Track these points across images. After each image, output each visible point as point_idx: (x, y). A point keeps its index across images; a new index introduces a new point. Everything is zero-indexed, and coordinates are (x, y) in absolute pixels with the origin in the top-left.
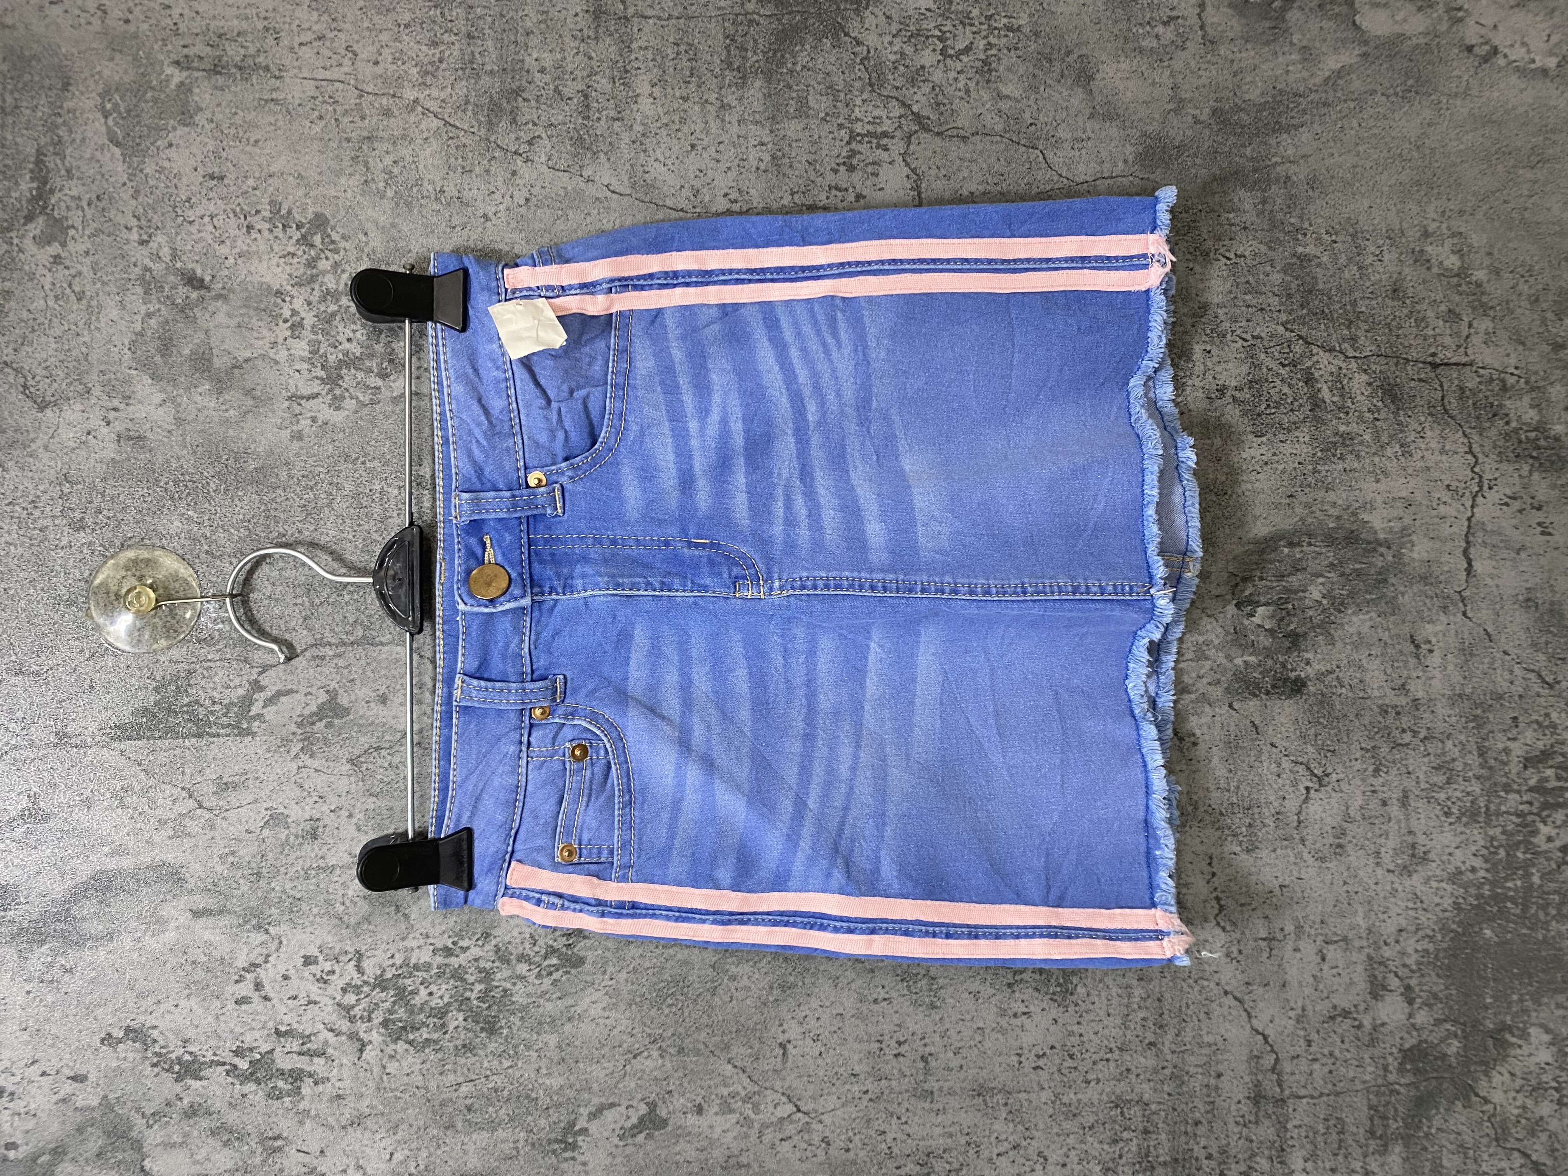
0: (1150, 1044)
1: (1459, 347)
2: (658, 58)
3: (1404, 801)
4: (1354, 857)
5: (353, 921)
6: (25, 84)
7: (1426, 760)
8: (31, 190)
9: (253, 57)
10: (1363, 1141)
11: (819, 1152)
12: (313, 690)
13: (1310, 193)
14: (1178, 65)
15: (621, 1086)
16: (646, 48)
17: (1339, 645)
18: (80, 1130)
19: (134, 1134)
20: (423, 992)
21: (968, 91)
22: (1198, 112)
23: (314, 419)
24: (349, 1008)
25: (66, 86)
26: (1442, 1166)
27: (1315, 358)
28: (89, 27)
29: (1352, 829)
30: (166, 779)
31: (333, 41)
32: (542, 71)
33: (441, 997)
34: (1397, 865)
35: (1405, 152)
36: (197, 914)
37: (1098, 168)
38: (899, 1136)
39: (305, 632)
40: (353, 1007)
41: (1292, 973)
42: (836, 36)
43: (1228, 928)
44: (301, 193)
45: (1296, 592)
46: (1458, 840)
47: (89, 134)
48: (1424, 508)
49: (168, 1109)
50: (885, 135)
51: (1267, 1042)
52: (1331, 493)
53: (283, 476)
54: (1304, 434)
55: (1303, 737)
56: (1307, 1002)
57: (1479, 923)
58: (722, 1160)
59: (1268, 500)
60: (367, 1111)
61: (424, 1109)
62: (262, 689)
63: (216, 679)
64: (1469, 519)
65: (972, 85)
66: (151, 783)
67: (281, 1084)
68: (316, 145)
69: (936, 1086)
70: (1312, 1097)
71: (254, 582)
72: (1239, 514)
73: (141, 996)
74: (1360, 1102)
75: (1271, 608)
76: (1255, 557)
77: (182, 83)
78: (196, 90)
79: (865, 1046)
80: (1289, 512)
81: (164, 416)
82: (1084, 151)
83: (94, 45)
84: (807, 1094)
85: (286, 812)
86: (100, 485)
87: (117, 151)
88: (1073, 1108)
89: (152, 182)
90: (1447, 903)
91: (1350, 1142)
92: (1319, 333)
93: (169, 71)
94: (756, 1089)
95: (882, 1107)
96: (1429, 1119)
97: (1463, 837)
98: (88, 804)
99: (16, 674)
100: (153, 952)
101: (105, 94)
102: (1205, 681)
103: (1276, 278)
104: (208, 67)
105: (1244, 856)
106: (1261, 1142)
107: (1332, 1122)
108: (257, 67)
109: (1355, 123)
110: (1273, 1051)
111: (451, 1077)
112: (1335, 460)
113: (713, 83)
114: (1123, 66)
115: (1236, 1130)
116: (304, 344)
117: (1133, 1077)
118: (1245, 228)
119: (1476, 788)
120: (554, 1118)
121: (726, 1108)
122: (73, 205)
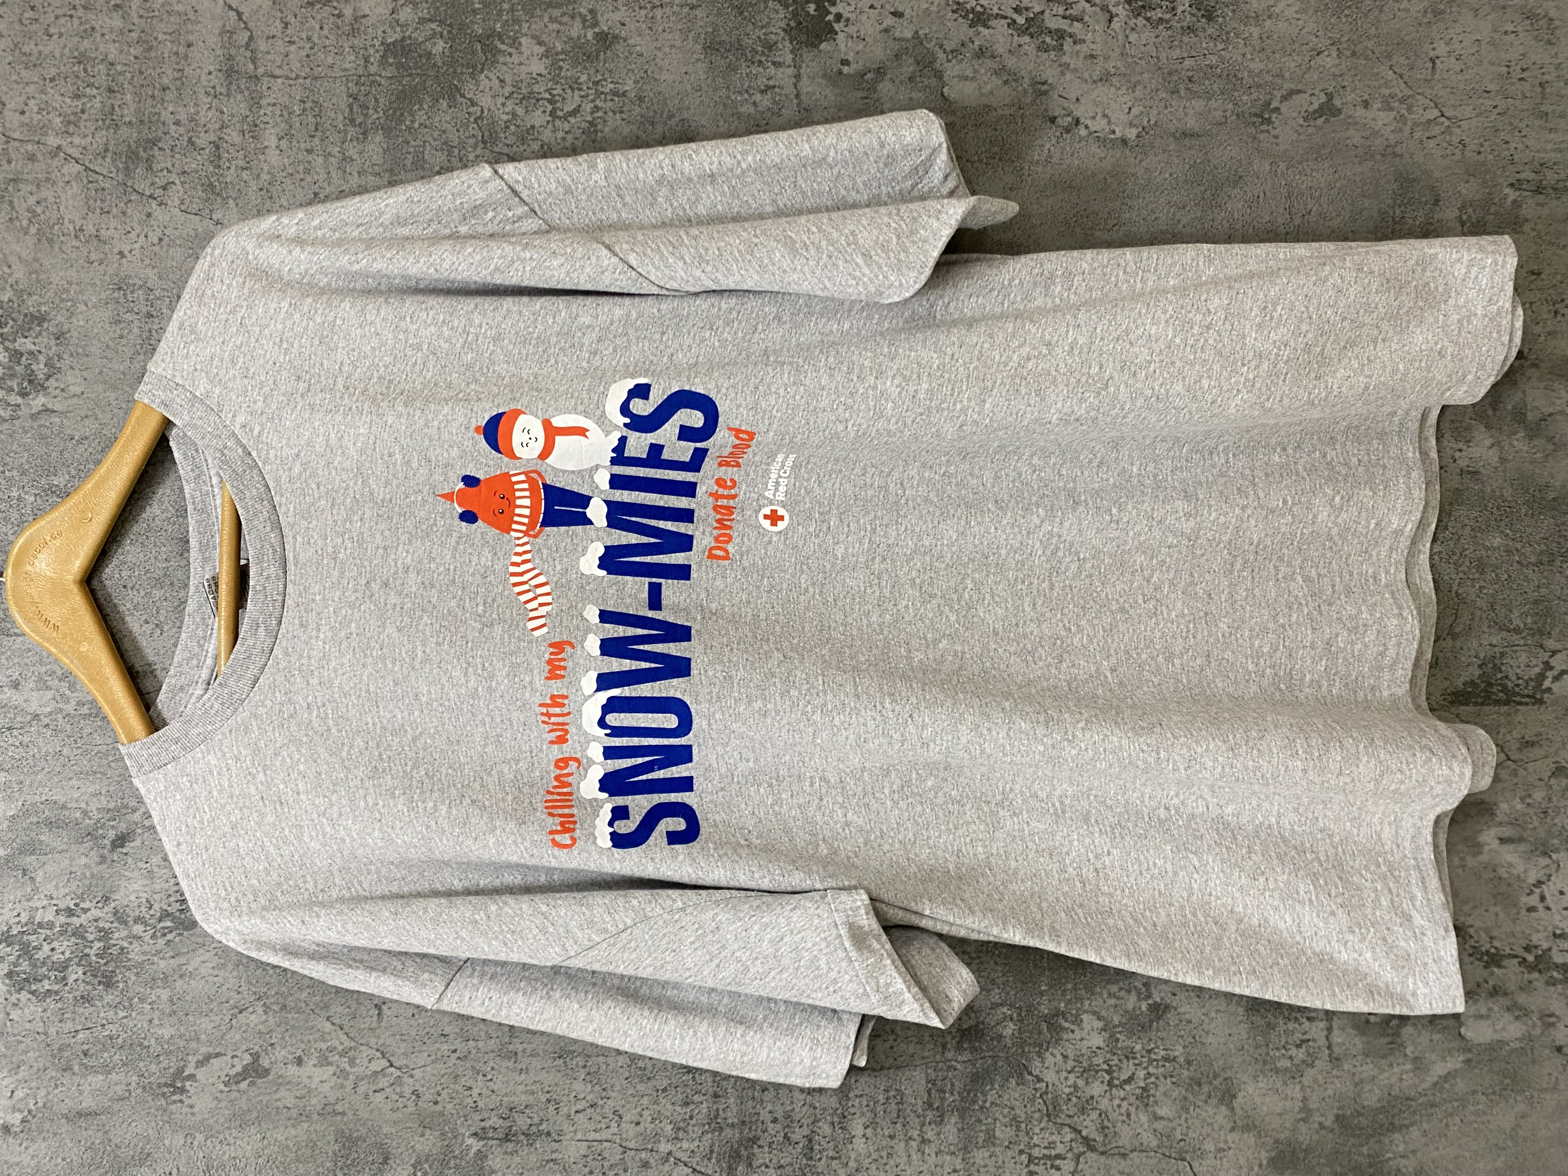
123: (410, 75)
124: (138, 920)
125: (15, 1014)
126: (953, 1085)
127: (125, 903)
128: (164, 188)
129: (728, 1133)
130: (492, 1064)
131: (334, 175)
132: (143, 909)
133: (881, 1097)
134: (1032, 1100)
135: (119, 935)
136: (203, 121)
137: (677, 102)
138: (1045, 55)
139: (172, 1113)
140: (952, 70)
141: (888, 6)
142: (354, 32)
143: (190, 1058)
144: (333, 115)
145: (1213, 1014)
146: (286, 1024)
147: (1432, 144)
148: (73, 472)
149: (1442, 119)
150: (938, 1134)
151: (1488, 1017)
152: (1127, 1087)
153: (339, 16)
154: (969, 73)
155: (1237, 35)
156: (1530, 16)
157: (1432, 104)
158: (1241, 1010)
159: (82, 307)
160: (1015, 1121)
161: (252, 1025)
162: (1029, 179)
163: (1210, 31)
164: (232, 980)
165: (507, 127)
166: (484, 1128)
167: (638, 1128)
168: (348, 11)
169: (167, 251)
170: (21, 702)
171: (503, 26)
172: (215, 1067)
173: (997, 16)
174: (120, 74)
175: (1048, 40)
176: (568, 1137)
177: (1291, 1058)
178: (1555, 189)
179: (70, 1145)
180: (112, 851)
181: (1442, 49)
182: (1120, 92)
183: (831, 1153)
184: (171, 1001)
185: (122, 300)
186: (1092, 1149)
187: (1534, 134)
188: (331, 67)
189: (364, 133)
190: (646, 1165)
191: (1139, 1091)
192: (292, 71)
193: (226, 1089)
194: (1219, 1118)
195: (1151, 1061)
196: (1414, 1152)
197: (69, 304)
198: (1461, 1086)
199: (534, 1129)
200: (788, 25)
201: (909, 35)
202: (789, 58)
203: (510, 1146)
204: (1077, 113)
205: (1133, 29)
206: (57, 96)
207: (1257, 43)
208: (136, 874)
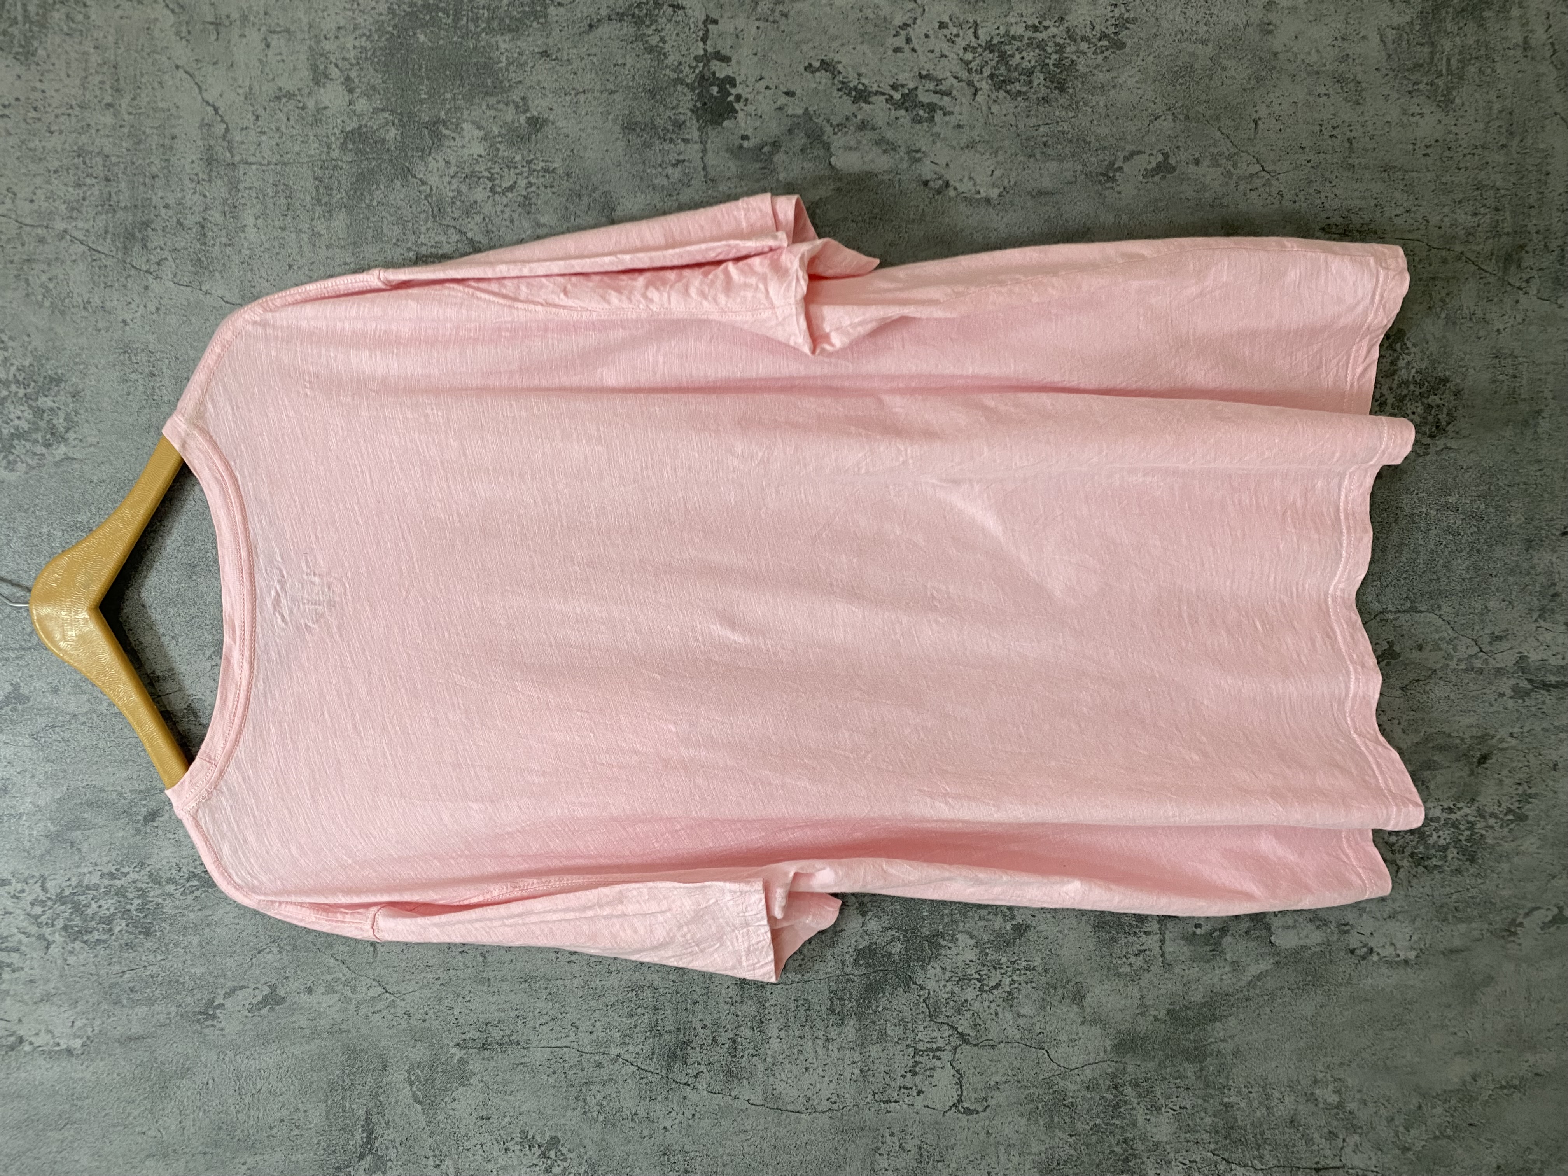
123: (367, 159)
124: (170, 881)
125: (72, 960)
126: (851, 994)
127: (158, 867)
128: (159, 264)
129: (666, 1037)
130: (469, 988)
131: (305, 248)
132: (174, 871)
133: (792, 1007)
134: (918, 1004)
135: (154, 893)
136: (189, 204)
137: (600, 176)
138: (918, 127)
139: (206, 1035)
140: (837, 141)
141: (781, 87)
142: (316, 122)
144: (302, 196)
145: (1066, 932)
147: (1254, 195)
148: (94, 511)
149: (1263, 173)
151: (1294, 927)
152: (995, 992)
153: (303, 108)
154: (853, 143)
155: (1086, 104)
156: (1340, 80)
157: (1255, 160)
158: (1089, 928)
159: (93, 369)
160: (903, 1022)
162: (906, 236)
163: (1061, 101)
165: (453, 203)
168: (311, 104)
169: (164, 319)
170: (61, 704)
171: (446, 114)
172: (240, 997)
173: (877, 93)
174: (114, 164)
175: (921, 113)
177: (1131, 965)
178: (1360, 232)
179: (123, 1063)
180: (145, 825)
181: (1263, 111)
182: (984, 157)
183: (752, 1052)
184: (201, 946)
185: (127, 362)
186: (967, 1042)
187: (1342, 184)
188: (298, 154)
189: (330, 212)
190: (599, 1065)
191: (1004, 995)
192: (264, 158)
194: (1071, 1015)
195: (1014, 971)
196: (1232, 1037)
197: (82, 367)
198: (1271, 984)
199: (506, 1039)
200: (695, 106)
201: (800, 112)
202: (696, 135)
203: (487, 1053)
204: (947, 177)
205: (995, 101)
206: (61, 186)
207: (1103, 111)
208: (166, 843)
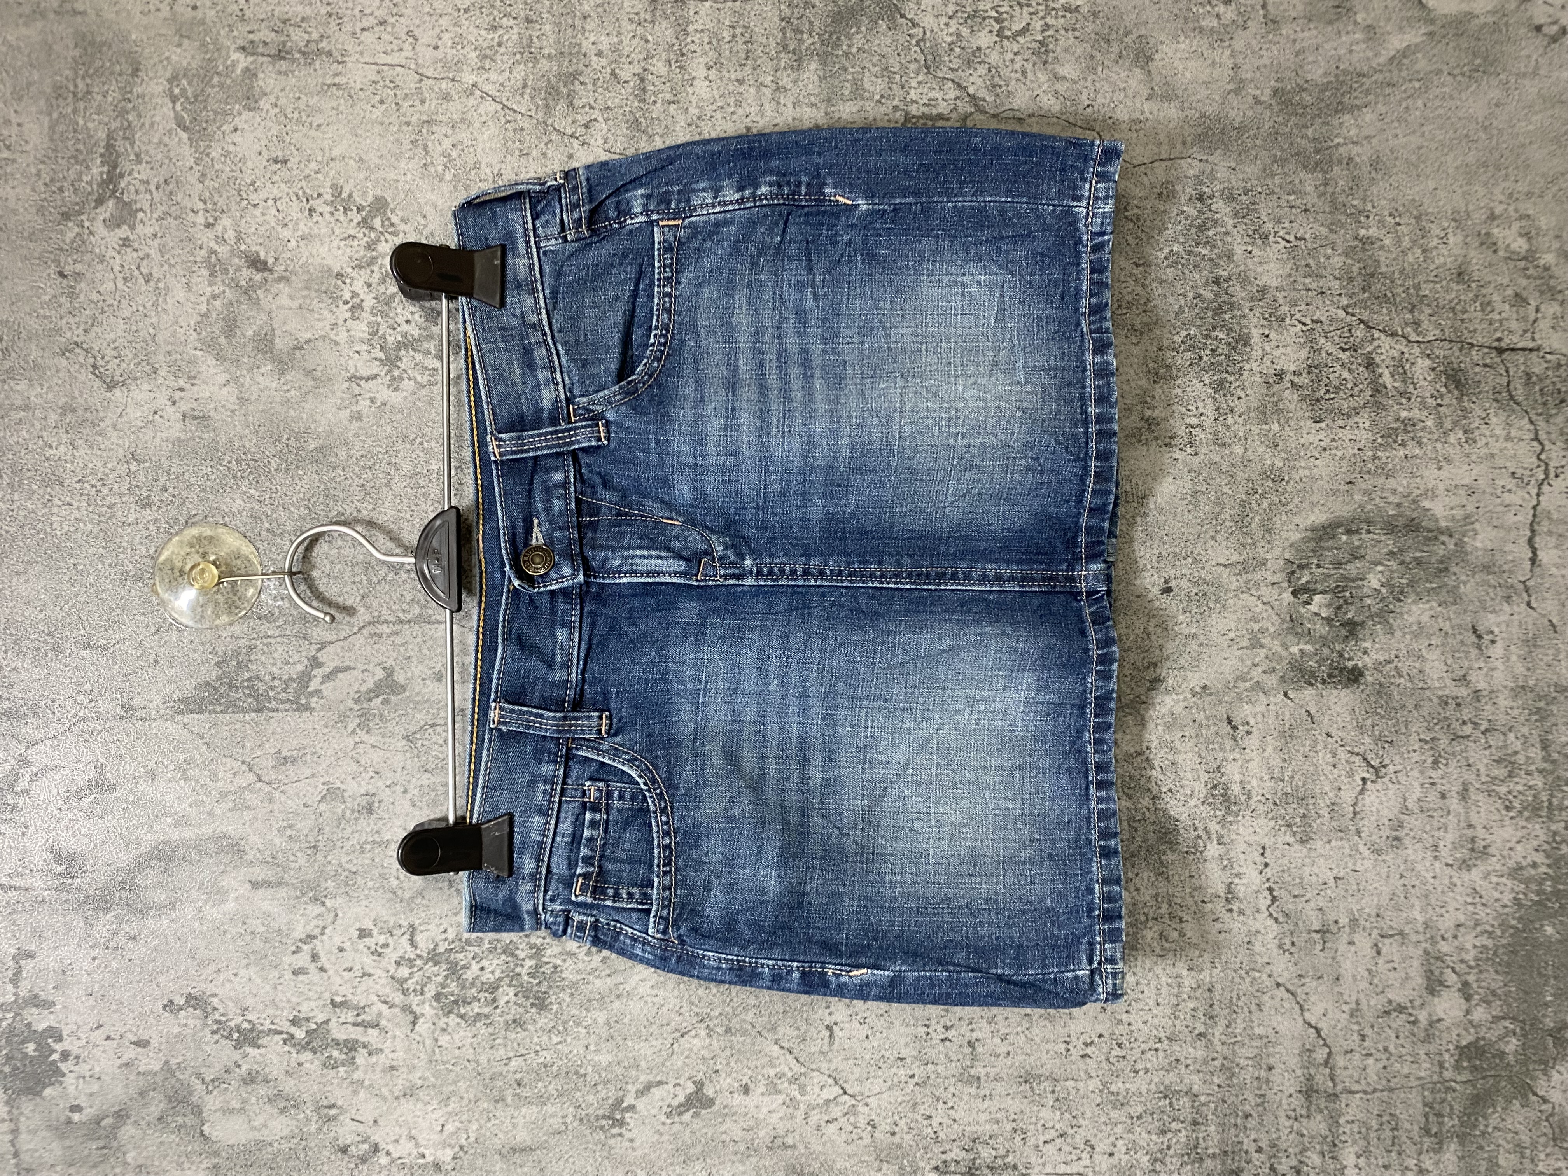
0: (1200, 1034)
1: (1525, 331)
2: (714, 41)
3: (1464, 794)
4: (1412, 851)
5: (407, 895)
6: (97, 71)
7: (1487, 752)
8: (101, 173)
9: (317, 42)
10: (1417, 1138)
11: (864, 1135)
12: (371, 667)
13: (1373, 175)
14: (1239, 44)
15: (668, 1064)
16: (702, 31)
17: (1398, 634)
18: (142, 1094)
19: (194, 1099)
20: (475, 967)
21: (1024, 73)
22: (1258, 92)
23: (372, 400)
24: (402, 982)
25: (136, 72)
26: (1497, 1165)
27: (1376, 343)
28: (159, 14)
29: (1411, 822)
30: (228, 753)
31: (394, 26)
32: (600, 54)
33: (492, 972)
34: (1456, 859)
35: (1472, 133)
36: (255, 885)
37: (1156, 150)
38: (945, 1121)
39: (362, 610)
40: (406, 980)
41: (1347, 967)
42: (891, 18)
43: (1281, 919)
44: (362, 176)
45: (1354, 581)
46: (1519, 834)
47: (157, 119)
48: (1488, 496)
49: (226, 1076)
50: (940, 117)
51: (1319, 1036)
52: (1391, 480)
53: (343, 455)
54: (1363, 419)
55: (1360, 727)
56: (1362, 996)
57: (1541, 920)
58: (768, 1140)
59: (1326, 486)
60: (419, 1083)
61: (475, 1082)
62: (320, 665)
63: (276, 655)
64: (1534, 508)
65: (1029, 66)
66: (213, 755)
67: (336, 1054)
68: (377, 129)
69: (982, 1072)
70: (1365, 1092)
71: (313, 560)
72: (1296, 501)
73: (202, 964)
74: (1414, 1098)
75: (1328, 596)
76: (1313, 545)
77: (247, 69)
78: (261, 75)
79: (911, 1030)
80: (1348, 499)
81: (228, 395)
82: (1141, 133)
83: (163, 31)
84: (853, 1077)
85: (343, 787)
86: (165, 463)
87: (185, 136)
88: (1120, 1097)
89: (217, 167)
90: (1507, 898)
91: (1404, 1139)
92: (1381, 317)
93: (235, 56)
94: (803, 1070)
95: (928, 1092)
96: (1485, 1117)
97: (1525, 831)
98: (153, 776)
99: (85, 648)
100: (213, 921)
101: (173, 79)
102: (1260, 669)
103: (1337, 261)
104: (273, 52)
105: (1297, 847)
106: (1313, 1137)
107: (1386, 1118)
108: (320, 52)
109: (1420, 103)
110: (1325, 1045)
111: (502, 1051)
112: (1395, 446)
113: (768, 66)
114: (1183, 46)
115: (1287, 1124)
116: (363, 326)
117: (1182, 1067)
118: (1306, 210)
119: (1538, 782)
120: (603, 1094)
121: (773, 1089)
122: (142, 188)
143: (629, 1087)
146: (731, 1047)
150: (1437, 1163)
161: (695, 1049)
164: (672, 1000)
166: (945, 1162)
167: (1111, 1160)
176: (1036, 1170)
193: (669, 1121)
